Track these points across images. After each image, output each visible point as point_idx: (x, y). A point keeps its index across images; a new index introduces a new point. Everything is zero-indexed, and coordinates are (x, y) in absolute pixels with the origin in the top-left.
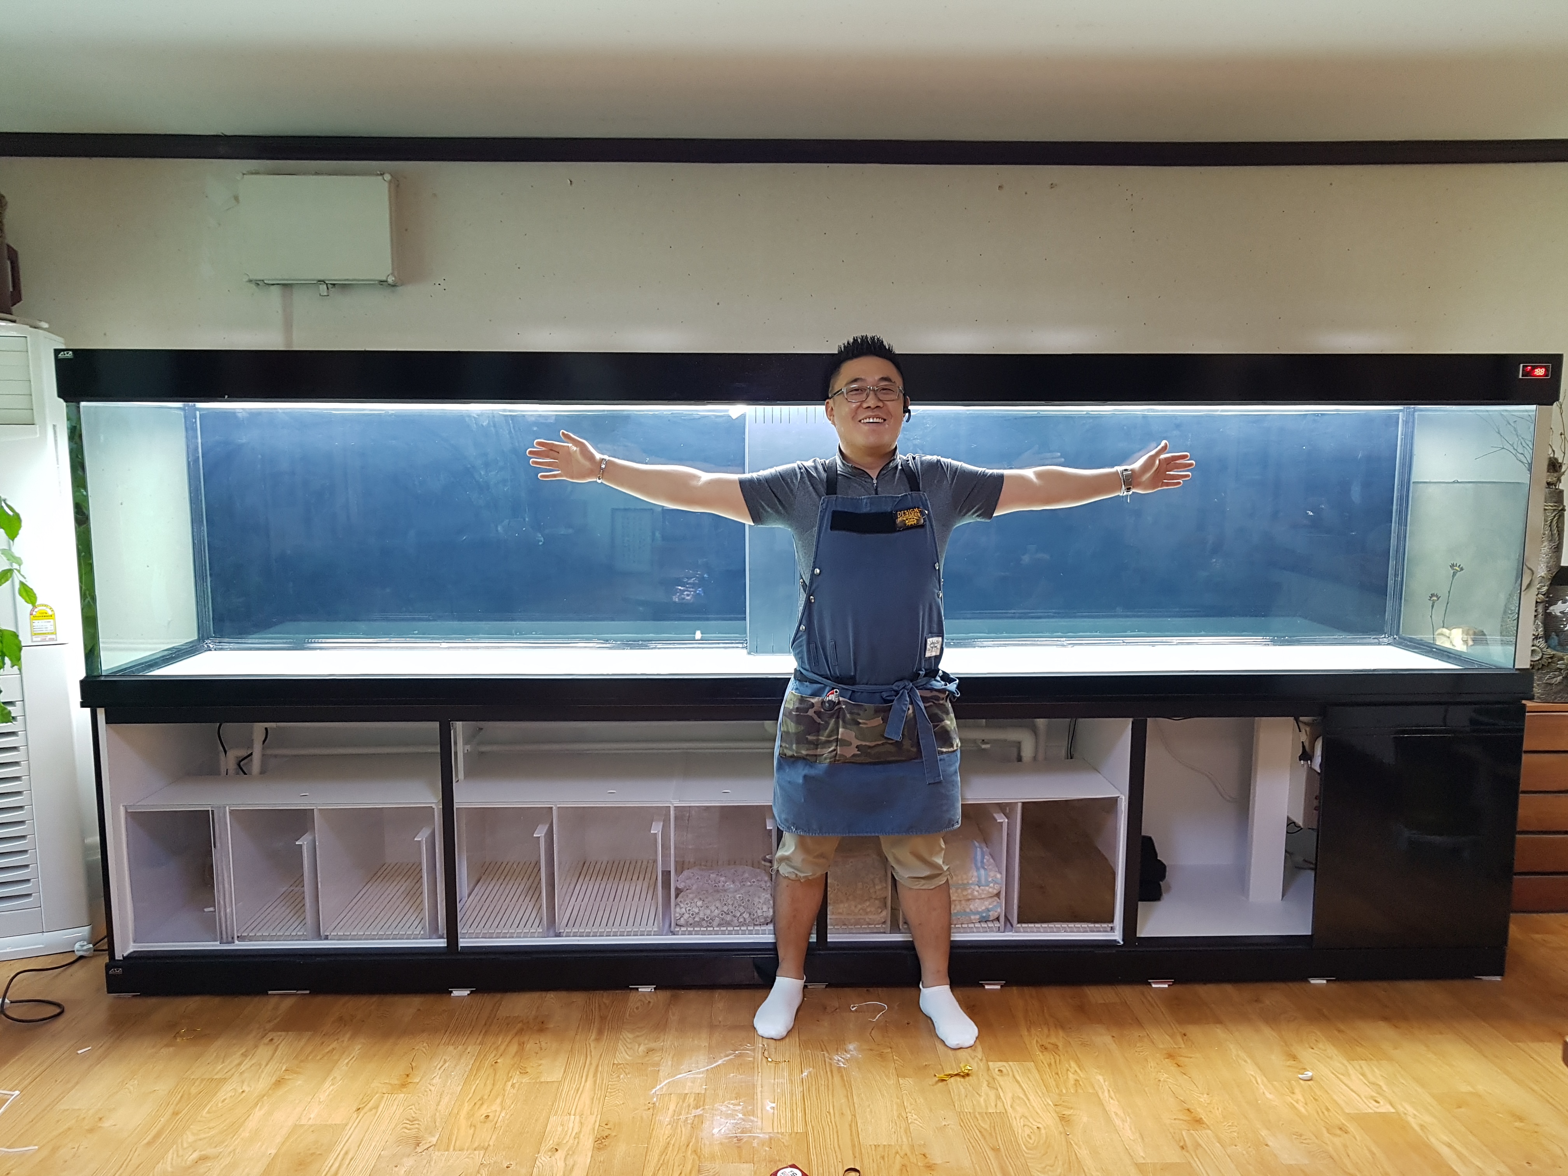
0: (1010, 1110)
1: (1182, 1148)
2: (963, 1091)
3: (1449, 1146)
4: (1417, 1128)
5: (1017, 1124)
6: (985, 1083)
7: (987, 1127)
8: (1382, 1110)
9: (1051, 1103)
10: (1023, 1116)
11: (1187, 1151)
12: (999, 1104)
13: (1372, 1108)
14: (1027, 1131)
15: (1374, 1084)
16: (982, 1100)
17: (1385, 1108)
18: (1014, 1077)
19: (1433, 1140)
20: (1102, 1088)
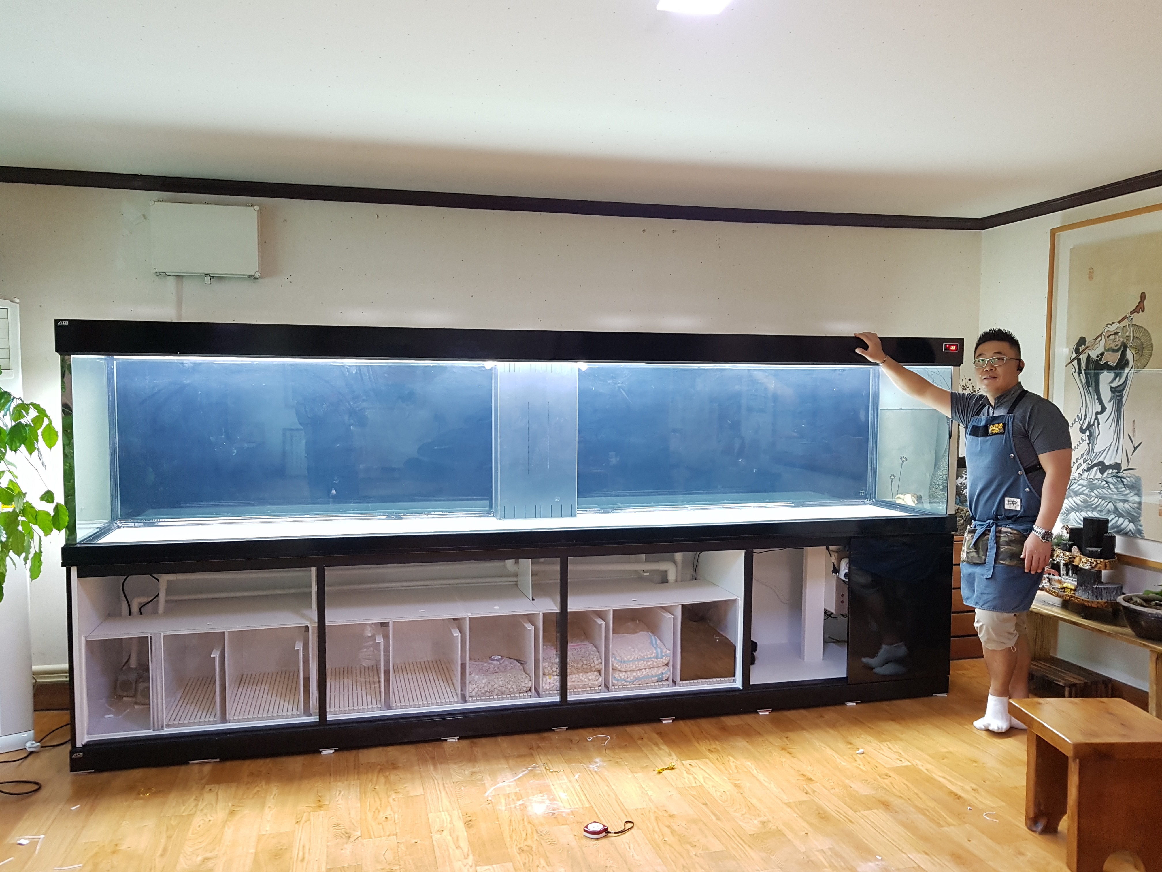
0: (704, 784)
1: (806, 793)
2: (673, 777)
3: (944, 778)
4: (925, 771)
5: (712, 791)
6: (685, 772)
7: (695, 793)
8: (905, 764)
9: (726, 778)
10: (713, 786)
11: (810, 794)
12: (697, 782)
13: (899, 764)
14: (719, 794)
15: (896, 752)
16: (686, 780)
17: (906, 763)
18: (699, 767)
19: (934, 776)
20: (752, 768)
